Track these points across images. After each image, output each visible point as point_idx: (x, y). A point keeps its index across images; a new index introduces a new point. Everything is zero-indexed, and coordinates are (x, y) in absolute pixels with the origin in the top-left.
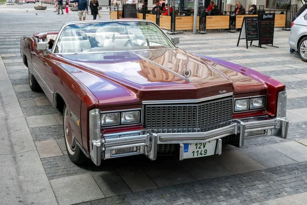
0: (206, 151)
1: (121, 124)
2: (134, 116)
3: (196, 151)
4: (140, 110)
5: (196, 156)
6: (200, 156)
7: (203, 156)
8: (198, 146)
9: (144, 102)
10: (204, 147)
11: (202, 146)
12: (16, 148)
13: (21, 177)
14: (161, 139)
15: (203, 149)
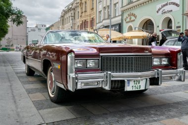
0: (140, 87)
1: (87, 68)
2: (95, 64)
3: (134, 86)
4: (99, 59)
5: (134, 90)
6: (136, 89)
7: (138, 89)
8: (136, 82)
9: (101, 54)
10: (139, 83)
11: (138, 83)
12: (16, 97)
13: (19, 110)
14: (113, 77)
15: (139, 85)
